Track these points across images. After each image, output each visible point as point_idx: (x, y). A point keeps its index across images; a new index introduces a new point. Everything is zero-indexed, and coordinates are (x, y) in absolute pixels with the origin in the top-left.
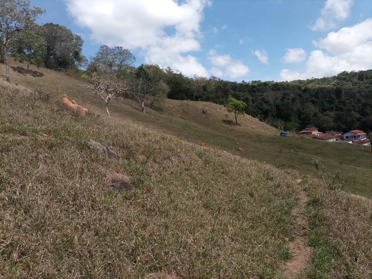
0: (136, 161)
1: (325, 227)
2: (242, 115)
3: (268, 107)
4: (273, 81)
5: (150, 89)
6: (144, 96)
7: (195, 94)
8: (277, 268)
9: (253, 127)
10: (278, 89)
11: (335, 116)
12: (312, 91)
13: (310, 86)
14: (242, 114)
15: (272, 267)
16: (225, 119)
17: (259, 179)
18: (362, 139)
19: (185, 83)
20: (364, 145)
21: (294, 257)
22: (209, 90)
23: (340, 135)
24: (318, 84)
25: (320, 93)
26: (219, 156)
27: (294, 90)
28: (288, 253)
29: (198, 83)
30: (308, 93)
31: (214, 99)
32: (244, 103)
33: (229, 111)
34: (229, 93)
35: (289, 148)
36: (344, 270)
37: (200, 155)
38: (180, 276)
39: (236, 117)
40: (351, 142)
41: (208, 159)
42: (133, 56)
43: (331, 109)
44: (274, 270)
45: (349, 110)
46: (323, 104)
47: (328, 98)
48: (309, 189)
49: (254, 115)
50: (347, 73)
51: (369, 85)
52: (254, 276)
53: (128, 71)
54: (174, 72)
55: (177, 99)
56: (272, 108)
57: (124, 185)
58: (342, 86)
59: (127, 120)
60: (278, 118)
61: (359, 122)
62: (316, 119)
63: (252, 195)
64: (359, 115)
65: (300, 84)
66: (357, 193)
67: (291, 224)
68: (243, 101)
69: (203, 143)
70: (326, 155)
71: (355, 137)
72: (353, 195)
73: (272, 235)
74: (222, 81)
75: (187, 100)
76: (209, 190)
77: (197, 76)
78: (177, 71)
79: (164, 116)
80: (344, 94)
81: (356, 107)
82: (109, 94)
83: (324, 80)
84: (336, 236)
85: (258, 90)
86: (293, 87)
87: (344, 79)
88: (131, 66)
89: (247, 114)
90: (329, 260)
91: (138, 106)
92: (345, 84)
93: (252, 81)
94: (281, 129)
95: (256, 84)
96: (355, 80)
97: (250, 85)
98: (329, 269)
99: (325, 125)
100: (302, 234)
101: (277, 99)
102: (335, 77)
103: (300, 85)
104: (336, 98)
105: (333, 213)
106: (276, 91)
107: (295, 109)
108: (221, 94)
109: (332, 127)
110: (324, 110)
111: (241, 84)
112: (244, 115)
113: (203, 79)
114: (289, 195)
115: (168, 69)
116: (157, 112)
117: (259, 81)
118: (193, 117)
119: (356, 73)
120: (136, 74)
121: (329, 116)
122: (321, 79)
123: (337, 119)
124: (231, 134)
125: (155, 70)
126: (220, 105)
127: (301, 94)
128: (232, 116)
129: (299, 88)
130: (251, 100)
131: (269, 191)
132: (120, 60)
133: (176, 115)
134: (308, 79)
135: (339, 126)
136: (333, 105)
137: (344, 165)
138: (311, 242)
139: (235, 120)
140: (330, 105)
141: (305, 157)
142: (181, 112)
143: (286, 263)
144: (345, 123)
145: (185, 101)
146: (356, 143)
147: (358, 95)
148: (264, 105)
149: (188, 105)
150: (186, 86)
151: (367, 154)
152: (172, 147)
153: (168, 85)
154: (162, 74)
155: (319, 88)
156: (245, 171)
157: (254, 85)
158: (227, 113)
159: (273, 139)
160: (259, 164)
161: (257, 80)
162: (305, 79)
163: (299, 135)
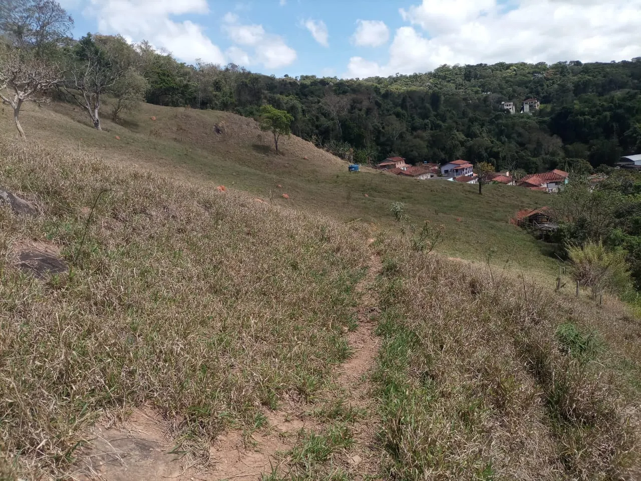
0: (76, 219)
1: (402, 305)
2: (286, 136)
3: (329, 123)
4: (335, 78)
5: (108, 83)
6: (97, 97)
7: (200, 95)
8: (328, 373)
9: (306, 157)
10: (344, 92)
11: (431, 139)
12: (396, 96)
13: (393, 88)
14: (286, 134)
15: (320, 373)
16: (256, 144)
17: (308, 240)
18: (466, 173)
19: (179, 74)
20: (469, 182)
21: (353, 353)
22: (226, 89)
23: (436, 168)
24: (406, 84)
25: (408, 99)
26: (243, 205)
27: (370, 94)
28: (345, 350)
29: (204, 76)
30: (391, 101)
31: (236, 106)
32: (288, 115)
33: (264, 129)
34: (262, 96)
35: (362, 191)
36: (424, 364)
37: (207, 205)
38: (159, 407)
39: (275, 140)
40: (451, 179)
41: (220, 211)
42: (68, 14)
43: (424, 128)
44: (322, 377)
45: (450, 129)
46: (413, 119)
47: (420, 108)
48: (385, 252)
49: (307, 136)
50: (449, 67)
51: (478, 88)
52: (290, 390)
53: (60, 45)
54: (156, 52)
55: (166, 104)
56: (334, 124)
57: (49, 263)
58: (441, 89)
59: (64, 145)
60: (344, 141)
61: (463, 147)
62: (403, 143)
63: (295, 267)
64: (463, 136)
65: (379, 84)
66: (457, 255)
67: (353, 306)
68: (286, 112)
69: (218, 186)
70: (415, 200)
71: (457, 171)
72: (451, 258)
73: (324, 325)
74: (249, 73)
75: (184, 107)
76: (221, 262)
77: (201, 62)
78: (163, 50)
79: (142, 136)
80: (444, 103)
81: (460, 124)
82: (19, 92)
83: (415, 78)
84: (416, 317)
85: (312, 93)
86: (367, 90)
87: (444, 78)
88: (65, 36)
89: (294, 134)
90: (403, 353)
91: (86, 117)
92: (446, 86)
93: (302, 77)
94: (349, 160)
95: (308, 82)
96: (460, 80)
97: (298, 82)
98: (402, 364)
99: (415, 153)
100: (368, 319)
101: (342, 108)
102: (430, 74)
103: (379, 86)
104: (431, 109)
105: (415, 284)
106: (341, 95)
107: (371, 127)
108: (249, 98)
109: (426, 156)
110: (414, 129)
111: (283, 80)
112: (290, 138)
113: (213, 69)
114: (353, 263)
115: (143, 46)
116: (126, 129)
117: (313, 76)
118: (197, 139)
119: (460, 69)
120: (77, 53)
121: (422, 138)
122: (410, 76)
123: (434, 143)
124: (269, 169)
125: (117, 47)
126: (247, 118)
127: (380, 102)
128: (269, 137)
129: (377, 90)
130: (300, 110)
131: (323, 258)
132: (40, 23)
133: (165, 135)
134: (391, 75)
135: (435, 154)
136: (428, 121)
137: (441, 214)
138: (381, 330)
139: (274, 145)
140: (423, 119)
141: (386, 204)
142: (175, 129)
143: (343, 364)
144: (443, 149)
145: (181, 109)
146: (458, 180)
147: (463, 104)
148: (323, 119)
149: (187, 116)
150: (181, 81)
151: (472, 196)
152: (150, 190)
153: (145, 77)
154: (132, 55)
155: (407, 91)
156: (286, 228)
157: (306, 84)
158: (260, 132)
159: (338, 177)
160: (311, 217)
161: (310, 74)
162: (386, 76)
163: (377, 170)
